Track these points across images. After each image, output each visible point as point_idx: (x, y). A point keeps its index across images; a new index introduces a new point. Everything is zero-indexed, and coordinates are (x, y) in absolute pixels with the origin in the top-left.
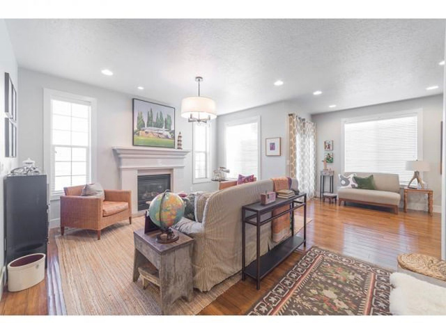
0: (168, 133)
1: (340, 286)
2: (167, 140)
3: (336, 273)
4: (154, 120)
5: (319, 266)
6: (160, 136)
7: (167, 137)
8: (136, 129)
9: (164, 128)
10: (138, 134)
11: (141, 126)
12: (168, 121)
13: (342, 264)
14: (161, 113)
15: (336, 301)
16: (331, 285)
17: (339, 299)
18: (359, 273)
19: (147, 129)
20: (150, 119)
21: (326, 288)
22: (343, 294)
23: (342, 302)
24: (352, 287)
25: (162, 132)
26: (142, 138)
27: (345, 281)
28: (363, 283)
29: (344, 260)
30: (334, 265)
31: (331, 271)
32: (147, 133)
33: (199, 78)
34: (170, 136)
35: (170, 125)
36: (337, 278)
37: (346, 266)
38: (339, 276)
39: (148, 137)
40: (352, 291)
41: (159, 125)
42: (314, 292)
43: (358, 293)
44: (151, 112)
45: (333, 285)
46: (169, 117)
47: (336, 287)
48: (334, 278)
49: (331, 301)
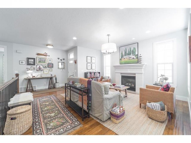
0: (134, 57)
1: (52, 118)
2: (134, 60)
3: (57, 121)
4: (127, 52)
5: (64, 118)
6: (130, 58)
7: (133, 58)
8: (120, 58)
9: (132, 54)
10: (121, 60)
11: (122, 56)
12: (134, 51)
13: (60, 126)
14: (130, 48)
15: (50, 114)
16: (54, 116)
17: (50, 115)
18: (50, 129)
19: (124, 57)
20: (125, 52)
21: (55, 115)
22: (49, 117)
23: (48, 115)
24: (49, 121)
25: (131, 57)
26: (123, 61)
27: (52, 121)
28: (46, 126)
29: (62, 130)
30: (61, 123)
31: (59, 120)
32: (124, 58)
33: (108, 35)
34: (135, 58)
35: (135, 52)
36: (55, 120)
37: (58, 128)
38: (56, 121)
39: (125, 60)
40: (48, 120)
41: (129, 54)
42: (56, 112)
43: (46, 121)
44: (126, 49)
45: (54, 117)
46: (134, 48)
47: (53, 117)
48: (56, 119)
49: (51, 114)
